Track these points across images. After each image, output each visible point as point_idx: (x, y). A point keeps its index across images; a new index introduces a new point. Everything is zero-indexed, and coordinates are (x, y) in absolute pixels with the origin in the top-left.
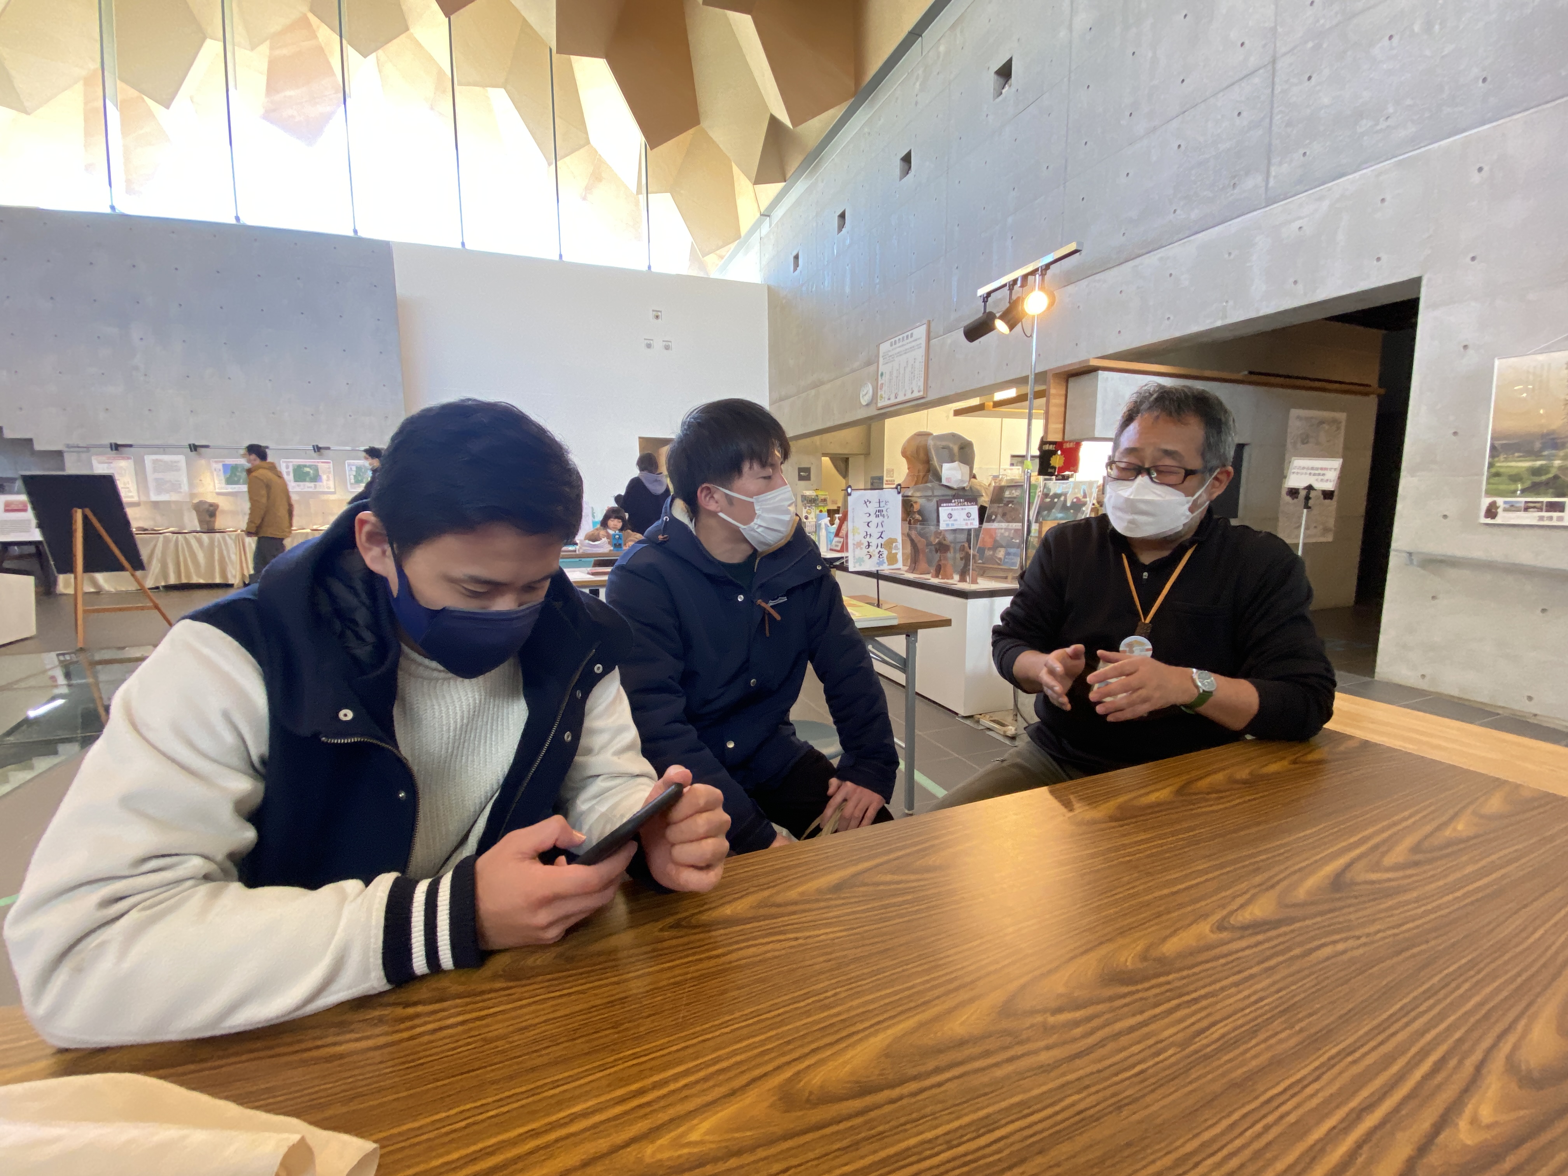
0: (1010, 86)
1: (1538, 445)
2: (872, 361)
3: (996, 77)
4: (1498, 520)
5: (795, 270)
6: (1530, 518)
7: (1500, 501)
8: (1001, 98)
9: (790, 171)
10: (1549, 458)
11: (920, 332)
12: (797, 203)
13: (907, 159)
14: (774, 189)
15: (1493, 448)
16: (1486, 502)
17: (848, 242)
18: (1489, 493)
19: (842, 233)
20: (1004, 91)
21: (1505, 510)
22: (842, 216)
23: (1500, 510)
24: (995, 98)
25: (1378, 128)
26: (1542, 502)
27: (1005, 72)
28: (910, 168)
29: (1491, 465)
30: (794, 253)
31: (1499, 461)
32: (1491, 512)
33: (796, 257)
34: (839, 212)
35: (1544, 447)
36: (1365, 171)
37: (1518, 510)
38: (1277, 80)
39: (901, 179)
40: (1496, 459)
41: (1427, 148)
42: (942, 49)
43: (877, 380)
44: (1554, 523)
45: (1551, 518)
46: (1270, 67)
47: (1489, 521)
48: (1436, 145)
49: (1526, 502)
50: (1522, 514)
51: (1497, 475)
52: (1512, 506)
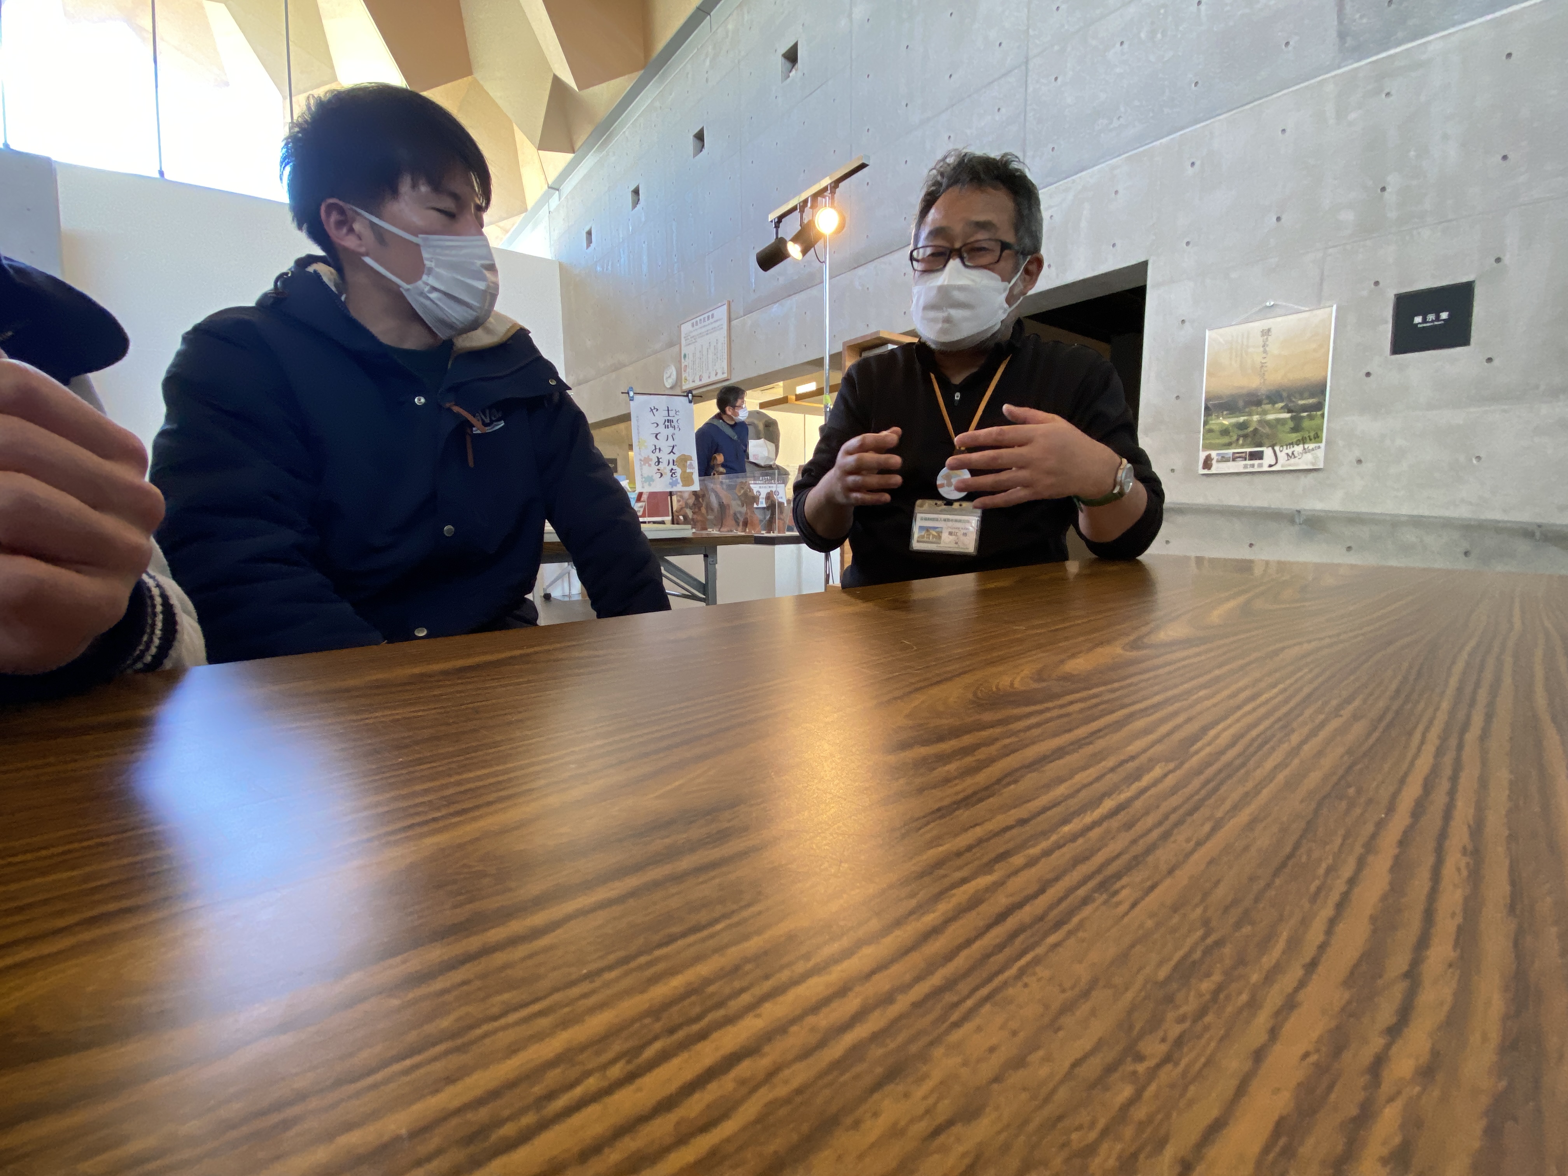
0: (796, 70)
1: (1241, 404)
2: (674, 342)
3: (783, 60)
4: (1213, 470)
5: (588, 245)
6: (1238, 466)
7: (1214, 454)
8: (789, 80)
9: (580, 141)
10: (1250, 414)
11: (721, 313)
12: (587, 177)
13: (700, 136)
14: (561, 159)
15: (1207, 408)
16: (1203, 455)
17: (643, 219)
18: (1206, 447)
19: (636, 209)
20: (791, 74)
21: (1218, 461)
22: (636, 192)
23: (1214, 462)
24: (782, 82)
25: (1112, 126)
26: (1246, 452)
27: (792, 56)
28: (703, 146)
29: (1205, 423)
30: (587, 229)
31: (1212, 420)
32: (1207, 464)
33: (589, 233)
34: (632, 188)
35: (1245, 406)
36: (1103, 165)
37: (1228, 460)
38: (1029, 81)
39: (695, 155)
40: (1210, 418)
41: (1151, 145)
42: (730, 27)
43: (680, 362)
44: (1256, 469)
45: (1253, 466)
46: (1023, 68)
47: (1206, 471)
48: (1158, 143)
49: (1234, 453)
50: (1231, 464)
51: (1211, 431)
52: (1223, 457)
